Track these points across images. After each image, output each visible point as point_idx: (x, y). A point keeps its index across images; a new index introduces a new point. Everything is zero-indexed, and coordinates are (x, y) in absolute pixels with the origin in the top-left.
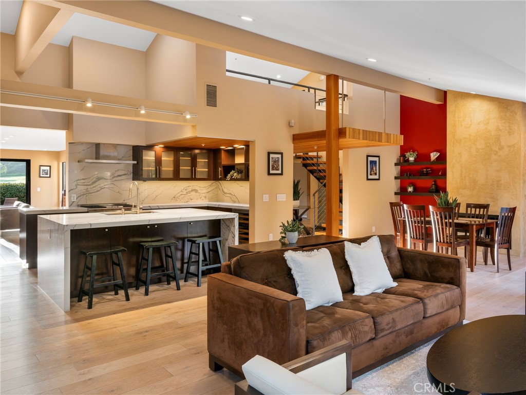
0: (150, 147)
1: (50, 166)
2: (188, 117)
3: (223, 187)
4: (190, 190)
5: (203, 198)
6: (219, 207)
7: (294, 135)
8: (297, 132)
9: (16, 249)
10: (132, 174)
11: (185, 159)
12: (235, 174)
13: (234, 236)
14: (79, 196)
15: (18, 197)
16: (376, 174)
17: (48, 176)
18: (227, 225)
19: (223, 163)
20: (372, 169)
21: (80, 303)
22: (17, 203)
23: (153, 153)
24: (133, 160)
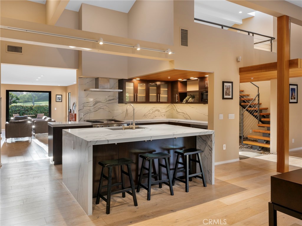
0: (130, 80)
1: (62, 95)
2: (170, 53)
3: (177, 108)
4: (155, 110)
5: (163, 116)
6: (179, 122)
7: (240, 69)
8: (242, 66)
9: (46, 148)
10: (118, 99)
11: (153, 89)
12: (190, 99)
13: (212, 149)
14: (85, 114)
15: (44, 113)
16: (295, 98)
17: (61, 101)
18: (203, 140)
19: (179, 91)
20: (292, 94)
21: (98, 205)
22: (44, 117)
23: (132, 84)
24: (119, 89)
